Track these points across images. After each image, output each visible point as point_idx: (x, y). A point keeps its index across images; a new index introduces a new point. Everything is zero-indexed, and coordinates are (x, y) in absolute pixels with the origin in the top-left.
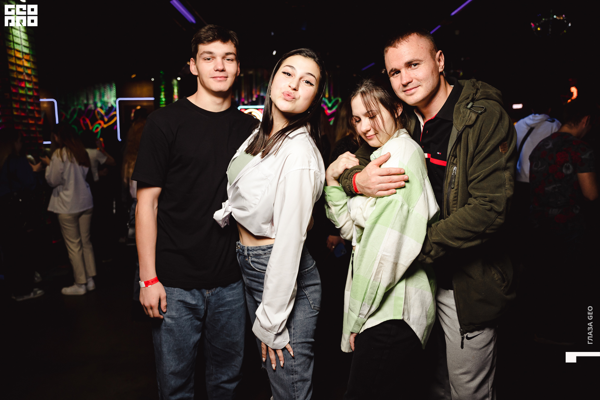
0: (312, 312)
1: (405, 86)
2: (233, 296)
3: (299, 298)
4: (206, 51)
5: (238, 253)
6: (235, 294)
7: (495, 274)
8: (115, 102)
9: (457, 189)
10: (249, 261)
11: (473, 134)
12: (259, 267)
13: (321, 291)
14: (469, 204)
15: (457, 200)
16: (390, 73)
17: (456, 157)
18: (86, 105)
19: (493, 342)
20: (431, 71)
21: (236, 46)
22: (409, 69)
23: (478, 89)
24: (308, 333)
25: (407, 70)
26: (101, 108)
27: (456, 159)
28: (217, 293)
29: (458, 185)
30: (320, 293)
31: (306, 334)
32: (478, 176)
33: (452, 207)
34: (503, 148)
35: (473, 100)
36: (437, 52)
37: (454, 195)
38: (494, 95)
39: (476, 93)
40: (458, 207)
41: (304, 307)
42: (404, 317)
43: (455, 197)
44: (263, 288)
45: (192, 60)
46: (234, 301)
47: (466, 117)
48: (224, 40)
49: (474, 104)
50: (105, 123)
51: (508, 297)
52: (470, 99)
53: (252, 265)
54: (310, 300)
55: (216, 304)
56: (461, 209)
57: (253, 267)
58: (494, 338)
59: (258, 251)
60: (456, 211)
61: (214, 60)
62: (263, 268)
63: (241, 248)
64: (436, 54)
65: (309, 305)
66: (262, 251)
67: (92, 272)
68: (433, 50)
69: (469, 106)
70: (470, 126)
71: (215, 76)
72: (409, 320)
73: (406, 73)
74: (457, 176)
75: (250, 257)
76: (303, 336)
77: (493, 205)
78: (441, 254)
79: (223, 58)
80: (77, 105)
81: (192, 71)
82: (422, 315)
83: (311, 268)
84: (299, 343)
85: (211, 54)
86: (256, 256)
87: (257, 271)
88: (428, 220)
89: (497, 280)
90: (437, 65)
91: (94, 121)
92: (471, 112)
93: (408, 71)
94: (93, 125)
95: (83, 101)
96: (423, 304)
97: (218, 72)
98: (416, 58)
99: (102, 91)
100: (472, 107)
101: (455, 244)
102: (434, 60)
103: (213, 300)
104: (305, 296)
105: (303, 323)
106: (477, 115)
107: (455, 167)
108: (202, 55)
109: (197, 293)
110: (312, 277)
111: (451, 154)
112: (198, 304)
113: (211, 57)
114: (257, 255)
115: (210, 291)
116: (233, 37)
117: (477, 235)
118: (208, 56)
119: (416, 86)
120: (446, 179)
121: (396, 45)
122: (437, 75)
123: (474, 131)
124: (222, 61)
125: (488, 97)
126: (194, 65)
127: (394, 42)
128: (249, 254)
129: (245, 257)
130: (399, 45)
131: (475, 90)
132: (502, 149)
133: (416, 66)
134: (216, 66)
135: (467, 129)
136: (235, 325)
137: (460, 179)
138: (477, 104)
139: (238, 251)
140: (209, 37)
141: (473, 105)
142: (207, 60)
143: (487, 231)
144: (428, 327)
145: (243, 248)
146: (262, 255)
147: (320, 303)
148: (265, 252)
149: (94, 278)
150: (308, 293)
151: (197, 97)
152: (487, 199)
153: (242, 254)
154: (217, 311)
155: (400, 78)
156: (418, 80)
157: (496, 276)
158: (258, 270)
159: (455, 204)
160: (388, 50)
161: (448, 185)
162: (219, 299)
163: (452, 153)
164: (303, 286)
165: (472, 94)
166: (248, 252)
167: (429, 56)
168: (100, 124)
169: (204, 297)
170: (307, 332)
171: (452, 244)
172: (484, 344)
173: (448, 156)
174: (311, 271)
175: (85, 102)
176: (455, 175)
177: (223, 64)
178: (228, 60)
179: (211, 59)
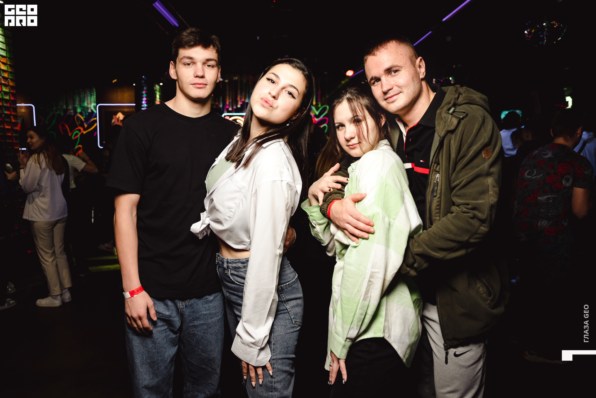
0: (293, 327)
1: (385, 93)
2: (209, 310)
3: (279, 313)
4: (186, 56)
5: (217, 264)
6: (212, 307)
7: (480, 287)
8: (95, 108)
9: (440, 197)
10: (229, 274)
11: (455, 140)
12: (238, 280)
13: (303, 305)
14: (452, 213)
15: (440, 209)
16: (370, 81)
17: (438, 164)
18: (66, 111)
19: (482, 359)
20: (411, 77)
21: (218, 52)
22: (389, 76)
23: (460, 94)
24: (289, 349)
25: (387, 77)
26: (81, 113)
27: (438, 167)
28: (191, 305)
29: (441, 193)
30: (302, 307)
31: (286, 349)
32: (460, 183)
33: (435, 216)
34: (486, 153)
35: (455, 105)
36: (417, 59)
37: (437, 203)
38: (478, 100)
39: (458, 98)
40: (441, 215)
41: (285, 322)
42: (385, 335)
43: (438, 206)
44: (242, 301)
45: (171, 63)
46: (210, 315)
47: (448, 122)
48: (206, 46)
49: (457, 109)
50: (85, 130)
51: (495, 311)
52: (452, 104)
53: (231, 278)
54: (292, 314)
55: (190, 317)
56: (444, 219)
57: (233, 279)
58: (483, 355)
59: (237, 264)
60: (439, 220)
61: (194, 66)
62: (242, 281)
63: (221, 259)
64: (416, 61)
65: (290, 319)
66: (241, 263)
67: (67, 283)
68: (412, 56)
69: (451, 111)
70: (452, 132)
71: (195, 82)
72: (390, 338)
73: (386, 80)
74: (440, 184)
75: (229, 270)
76: (283, 352)
77: (475, 212)
78: (425, 265)
79: (204, 64)
80: (56, 111)
81: (171, 75)
82: (404, 333)
83: (293, 282)
84: (279, 359)
85: (191, 60)
86: (236, 269)
87: (236, 284)
88: (410, 232)
89: (483, 294)
90: (418, 72)
91: (73, 127)
92: (453, 117)
93: (388, 79)
94: (72, 131)
95: (62, 106)
96: (405, 320)
97: (197, 79)
98: (395, 64)
99: (82, 96)
100: (454, 112)
101: (439, 255)
102: (414, 66)
103: (187, 312)
104: (286, 311)
105: (284, 339)
106: (458, 119)
107: (438, 174)
108: (182, 60)
109: (170, 303)
110: (293, 291)
111: (433, 161)
112: (172, 315)
113: (192, 62)
114: (236, 267)
115: (184, 303)
116: (215, 42)
117: (462, 245)
118: (188, 61)
119: (397, 93)
120: (429, 187)
121: (375, 53)
122: (418, 81)
123: (456, 136)
124: (203, 67)
125: (470, 102)
126: (174, 68)
127: (372, 51)
128: (228, 267)
129: (224, 269)
130: (378, 53)
131: (457, 95)
132: (485, 155)
133: (397, 73)
134: (195, 72)
135: (449, 134)
136: (211, 340)
137: (443, 187)
138: (459, 109)
139: (218, 263)
140: (190, 42)
141: (455, 110)
142: (187, 65)
143: (472, 240)
144: (411, 346)
145: (223, 260)
146: (241, 268)
147: (301, 318)
148: (244, 265)
149: (70, 289)
150: (289, 308)
151: (175, 102)
152: (470, 206)
153: (221, 266)
154: (191, 324)
155: (381, 86)
156: (399, 87)
157: (481, 290)
158: (238, 283)
159: (437, 213)
160: (367, 58)
161: (430, 193)
162: (193, 312)
163: (434, 159)
164: (284, 300)
165: (454, 99)
166: (227, 265)
167: (409, 63)
168: (80, 130)
169: (177, 309)
170: (287, 348)
171: (435, 255)
172: (472, 361)
173: (430, 164)
174: (293, 285)
175: (65, 107)
176: (438, 183)
177: (203, 70)
178: (209, 66)
179: (191, 65)
